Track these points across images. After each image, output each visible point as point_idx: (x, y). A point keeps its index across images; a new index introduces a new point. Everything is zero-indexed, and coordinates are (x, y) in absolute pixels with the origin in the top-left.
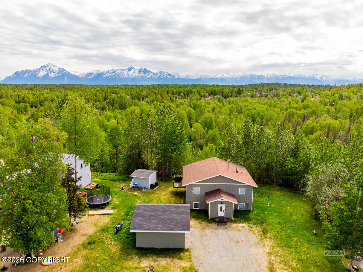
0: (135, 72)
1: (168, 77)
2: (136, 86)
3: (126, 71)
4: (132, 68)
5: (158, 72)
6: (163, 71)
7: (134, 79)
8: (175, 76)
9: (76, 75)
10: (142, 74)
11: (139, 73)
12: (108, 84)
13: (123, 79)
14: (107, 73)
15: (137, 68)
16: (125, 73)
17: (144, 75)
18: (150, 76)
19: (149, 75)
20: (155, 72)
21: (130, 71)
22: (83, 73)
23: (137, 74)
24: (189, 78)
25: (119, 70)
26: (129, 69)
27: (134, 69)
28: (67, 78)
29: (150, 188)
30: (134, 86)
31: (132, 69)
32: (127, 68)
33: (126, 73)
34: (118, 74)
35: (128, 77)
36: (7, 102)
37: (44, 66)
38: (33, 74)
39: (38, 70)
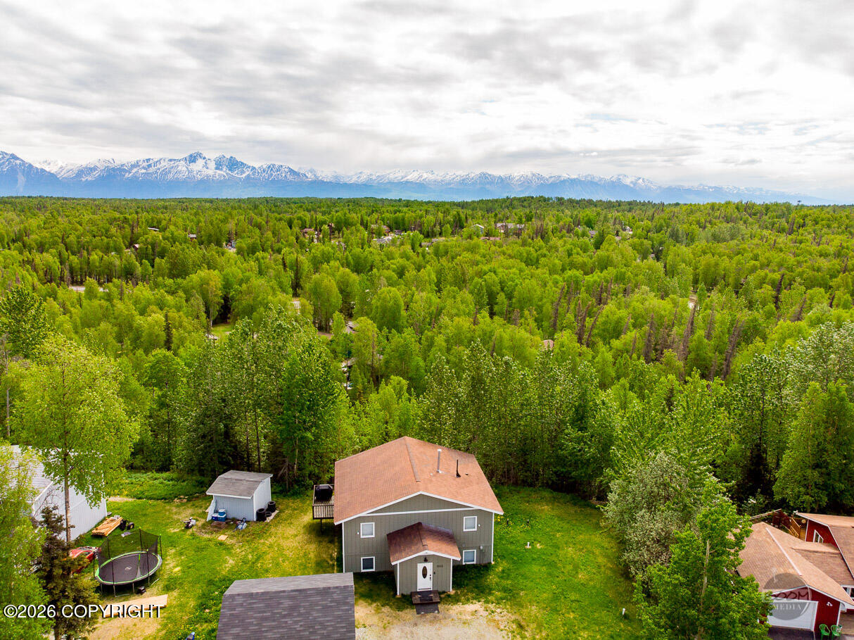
0: (206, 166)
1: (290, 177)
2: (211, 201)
3: (183, 162)
4: (200, 155)
5: (265, 167)
6: (277, 164)
7: (205, 182)
8: (307, 177)
9: (49, 172)
10: (224, 170)
11: (217, 168)
12: (139, 197)
13: (176, 184)
14: (133, 166)
15: (212, 155)
16: (182, 167)
17: (230, 172)
18: (244, 176)
19: (243, 172)
20: (257, 165)
21: (195, 162)
22: (69, 167)
23: (211, 171)
24: (342, 181)
25: (167, 160)
26: (192, 159)
27: (204, 158)
28: (23, 178)
29: (257, 520)
30: (206, 201)
31: (198, 158)
32: (187, 155)
33: (184, 169)
34: (163, 171)
35: (189, 178)
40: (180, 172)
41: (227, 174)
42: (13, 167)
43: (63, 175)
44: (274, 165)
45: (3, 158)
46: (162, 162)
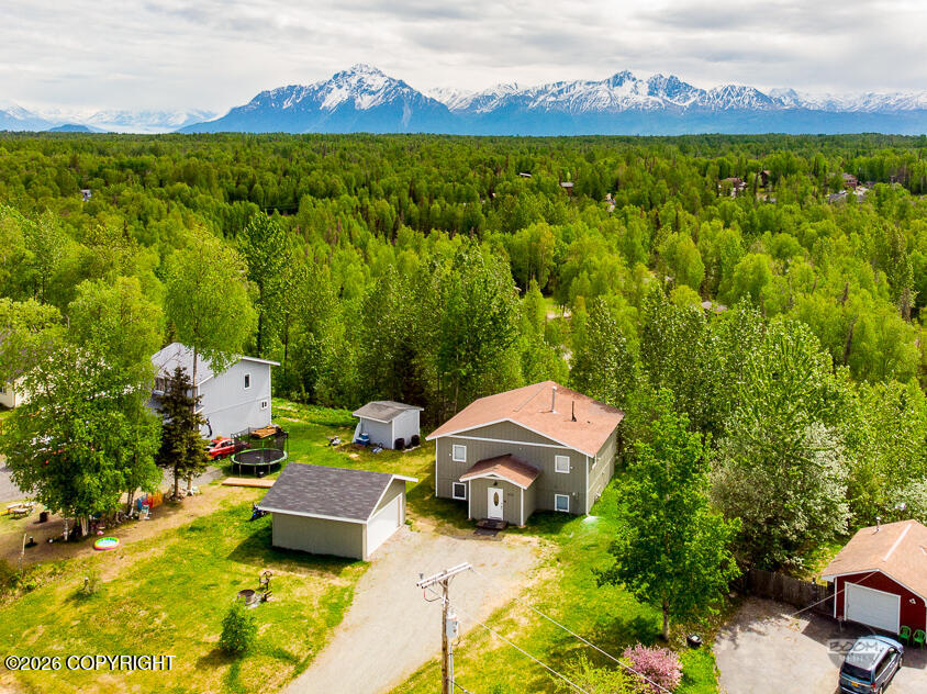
1: (756, 104)
3: (604, 86)
5: (719, 90)
6: (738, 85)
8: (783, 103)
9: (439, 103)
10: (661, 95)
14: (540, 93)
16: (603, 92)
19: (686, 98)
22: (464, 96)
25: (583, 83)
26: (618, 81)
27: (634, 79)
28: (409, 111)
31: (626, 79)
33: (606, 95)
34: (578, 97)
35: (611, 107)
36: (201, 197)
37: (344, 73)
38: (309, 100)
39: (324, 88)
40: (599, 100)
41: (665, 101)
42: (400, 98)
43: (454, 105)
44: (733, 87)
45: (390, 85)
46: (577, 86)
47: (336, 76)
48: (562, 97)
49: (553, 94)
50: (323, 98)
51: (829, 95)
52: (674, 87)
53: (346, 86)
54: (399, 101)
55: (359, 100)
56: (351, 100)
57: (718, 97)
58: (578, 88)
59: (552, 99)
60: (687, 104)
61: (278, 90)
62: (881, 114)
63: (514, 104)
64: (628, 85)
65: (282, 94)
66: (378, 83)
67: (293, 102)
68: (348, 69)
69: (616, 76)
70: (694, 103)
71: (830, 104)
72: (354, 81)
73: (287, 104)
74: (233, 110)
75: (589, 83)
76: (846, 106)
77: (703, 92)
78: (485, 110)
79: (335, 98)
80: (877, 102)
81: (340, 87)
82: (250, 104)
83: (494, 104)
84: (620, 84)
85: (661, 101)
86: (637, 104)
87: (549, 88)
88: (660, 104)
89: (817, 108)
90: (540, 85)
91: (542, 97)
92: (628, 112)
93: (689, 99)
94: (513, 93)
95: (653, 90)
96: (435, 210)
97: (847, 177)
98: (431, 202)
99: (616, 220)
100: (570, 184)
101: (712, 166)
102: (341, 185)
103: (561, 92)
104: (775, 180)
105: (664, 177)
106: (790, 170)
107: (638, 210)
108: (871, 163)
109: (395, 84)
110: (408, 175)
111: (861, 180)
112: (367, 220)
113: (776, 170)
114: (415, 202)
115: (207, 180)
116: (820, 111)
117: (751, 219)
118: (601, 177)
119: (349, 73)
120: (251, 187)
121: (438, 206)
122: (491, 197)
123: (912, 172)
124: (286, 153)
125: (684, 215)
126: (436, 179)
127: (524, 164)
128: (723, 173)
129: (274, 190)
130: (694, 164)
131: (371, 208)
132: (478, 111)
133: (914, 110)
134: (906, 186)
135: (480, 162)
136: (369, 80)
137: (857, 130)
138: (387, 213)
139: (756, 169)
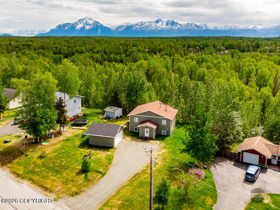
1: (195, 28)
3: (154, 23)
5: (185, 24)
6: (191, 23)
8: (203, 28)
9: (108, 28)
13: (151, 31)
16: (153, 25)
22: (115, 26)
23: (164, 26)
27: (162, 21)
28: (100, 30)
34: (147, 26)
35: (156, 29)
36: (47, 53)
37: (82, 19)
38: (72, 27)
39: (76, 23)
40: (152, 27)
41: (170, 27)
42: (97, 26)
43: (112, 28)
44: (189, 23)
45: (94, 23)
46: (146, 23)
47: (79, 20)
48: (142, 26)
49: (140, 25)
50: (76, 26)
51: (215, 26)
52: (173, 23)
53: (82, 23)
54: (97, 27)
55: (86, 27)
56: (84, 27)
57: (185, 26)
58: (147, 23)
59: (140, 27)
60: (177, 28)
61: (64, 24)
62: (230, 31)
63: (129, 28)
64: (160, 23)
65: (65, 25)
66: (91, 22)
67: (68, 27)
68: (83, 18)
69: (157, 20)
70: (179, 28)
71: (216, 28)
72: (84, 22)
73: (66, 28)
74: (51, 30)
75: (149, 22)
76: (220, 29)
77: (181, 25)
78: (121, 30)
79: (79, 26)
80: (228, 27)
81: (81, 23)
82: (56, 28)
83: (123, 28)
84: (158, 22)
85: (169, 27)
86: (163, 28)
87: (138, 24)
88: (169, 28)
89: (212, 29)
90: (136, 23)
91: (136, 26)
92: (160, 30)
93: (177, 26)
94: (129, 25)
95: (167, 24)
96: (112, 57)
97: (223, 48)
98: (110, 55)
99: (162, 60)
100: (148, 50)
101: (186, 45)
102: (85, 50)
103: (142, 25)
104: (203, 49)
105: (173, 48)
106: (207, 46)
107: (168, 57)
108: (230, 44)
109: (96, 22)
110: (103, 47)
111: (227, 49)
112: (93, 60)
113: (203, 46)
114: (106, 55)
115: (48, 49)
116: (213, 30)
117: (198, 59)
118: (156, 48)
119: (83, 19)
120: (60, 51)
121: (112, 56)
122: (126, 53)
123: (241, 46)
124: (68, 42)
125: (180, 58)
126: (111, 49)
127: (134, 44)
128: (189, 47)
129: (66, 51)
130: (181, 44)
131: (94, 56)
132: (119, 30)
133: (239, 30)
134: (239, 50)
135: (122, 44)
136: (89, 21)
137: (224, 35)
138: (99, 58)
139: (198, 46)
